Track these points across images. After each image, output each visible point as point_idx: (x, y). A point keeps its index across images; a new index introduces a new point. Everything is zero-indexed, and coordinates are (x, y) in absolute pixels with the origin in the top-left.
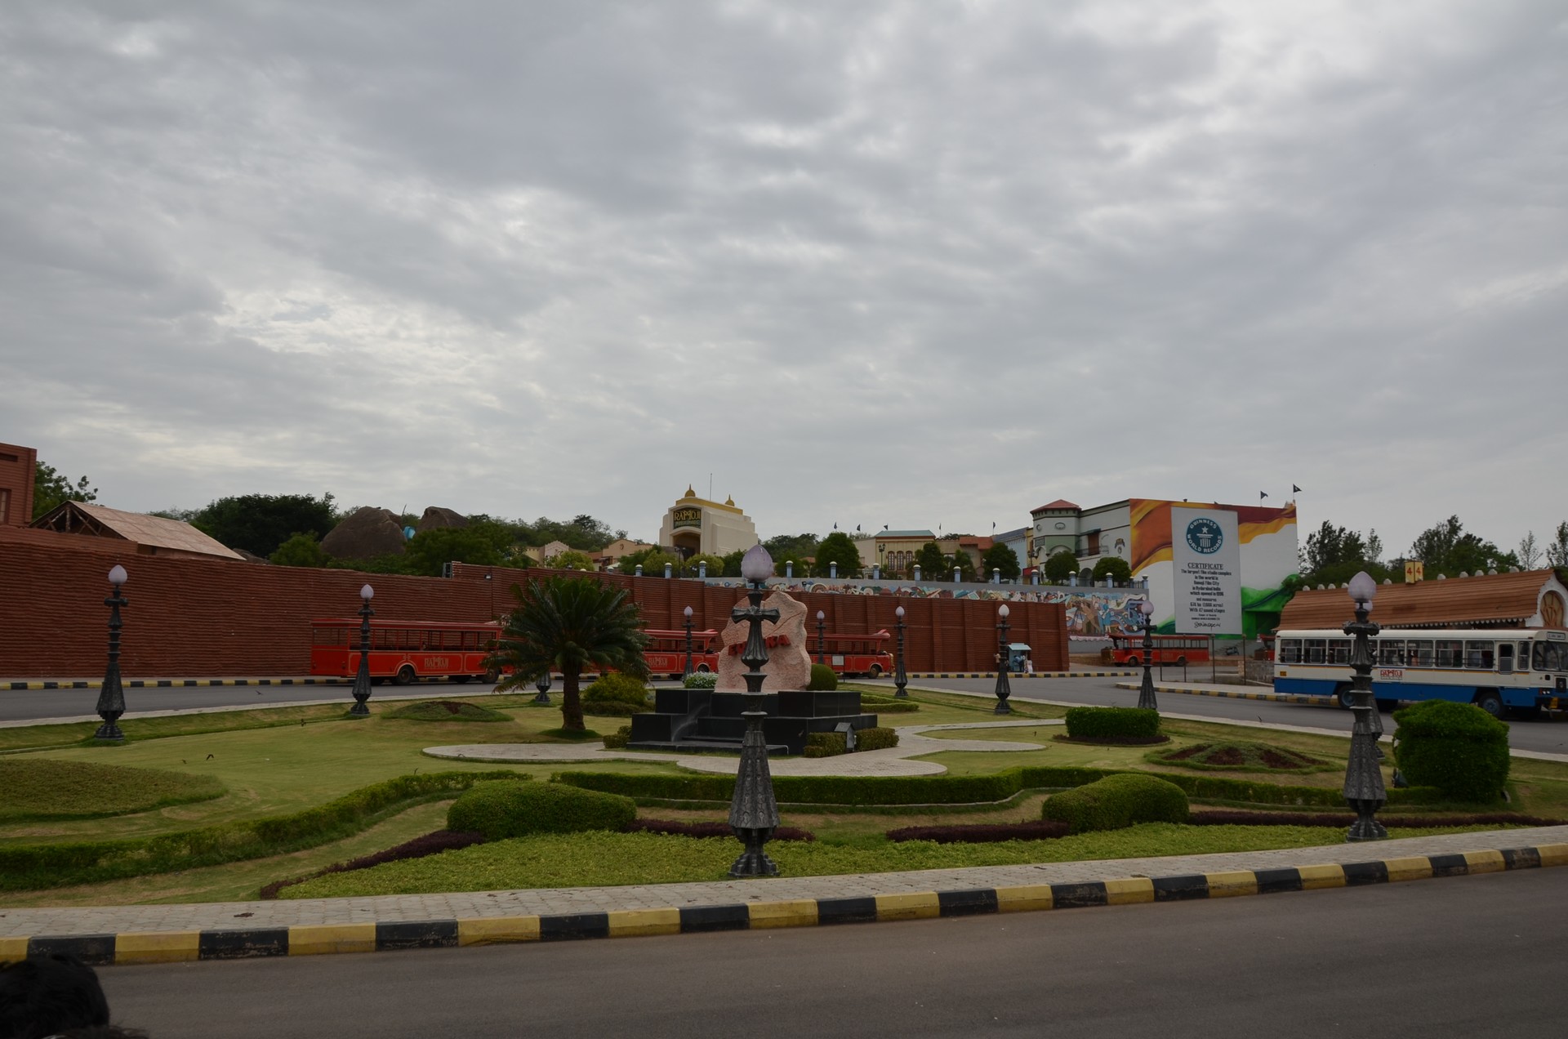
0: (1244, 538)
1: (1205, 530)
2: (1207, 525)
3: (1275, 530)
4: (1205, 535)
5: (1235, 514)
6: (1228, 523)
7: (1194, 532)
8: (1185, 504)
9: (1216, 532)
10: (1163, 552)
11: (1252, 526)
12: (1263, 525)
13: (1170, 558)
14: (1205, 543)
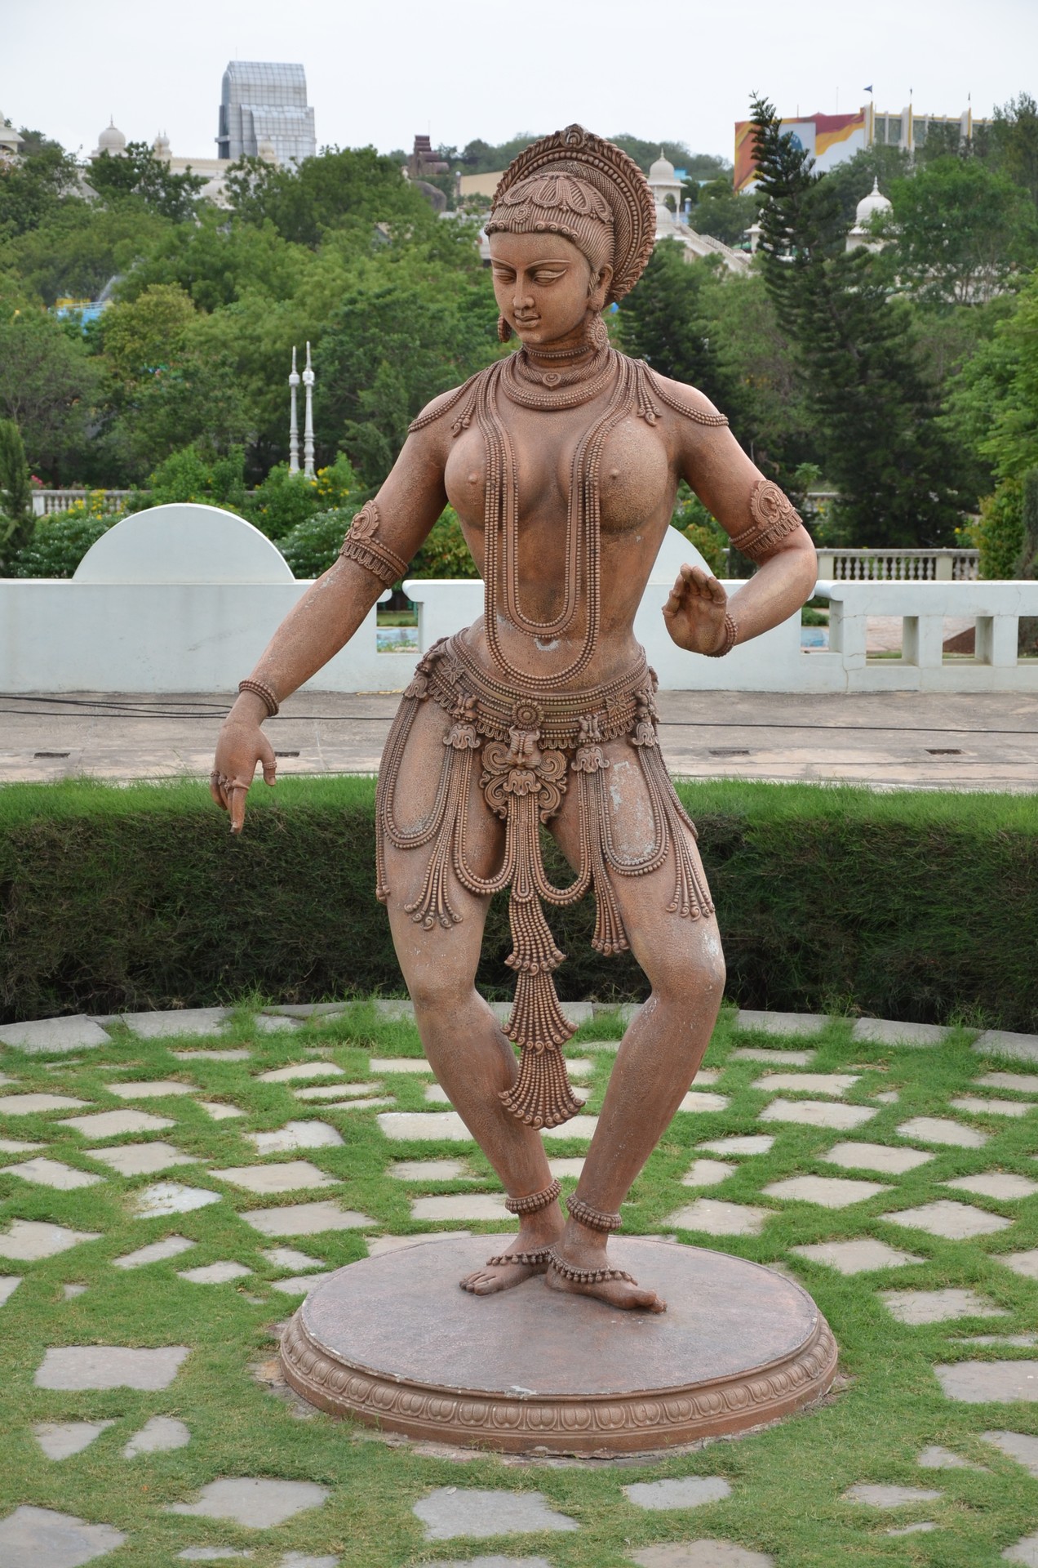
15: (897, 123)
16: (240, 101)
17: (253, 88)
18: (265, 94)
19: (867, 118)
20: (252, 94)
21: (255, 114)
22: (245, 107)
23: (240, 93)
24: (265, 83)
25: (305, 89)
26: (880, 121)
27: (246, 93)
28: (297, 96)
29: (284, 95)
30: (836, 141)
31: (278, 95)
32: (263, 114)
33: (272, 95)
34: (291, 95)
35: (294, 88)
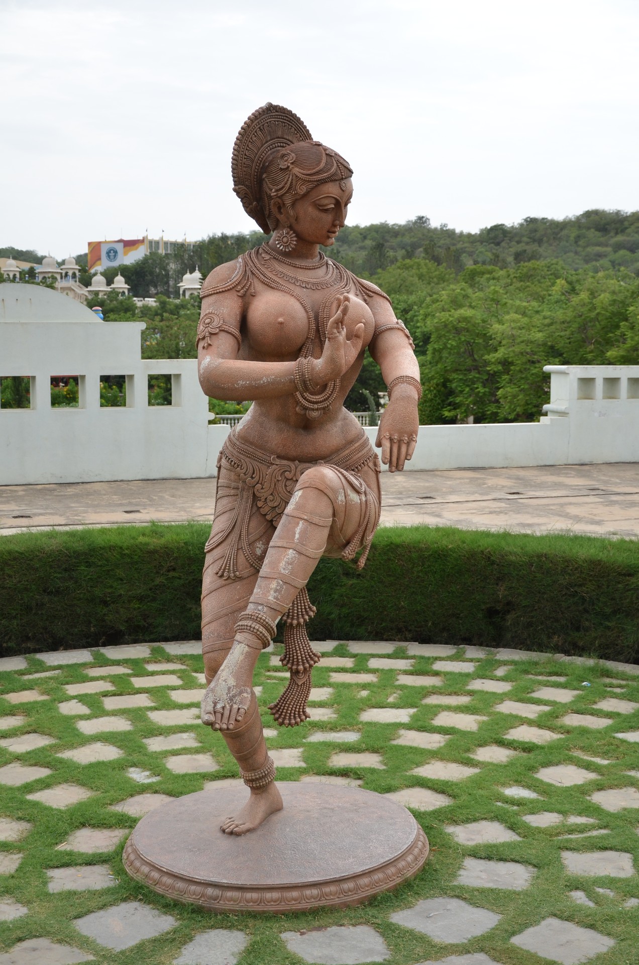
0: (125, 253)
1: (112, 252)
2: (113, 250)
3: (136, 249)
4: (112, 254)
5: (122, 244)
6: (120, 247)
7: (108, 253)
8: (106, 242)
9: (116, 252)
10: (98, 262)
11: (127, 248)
12: (132, 248)
13: (100, 265)
14: (112, 257)
15: (157, 243)
19: (145, 241)
26: (151, 242)
30: (132, 250)
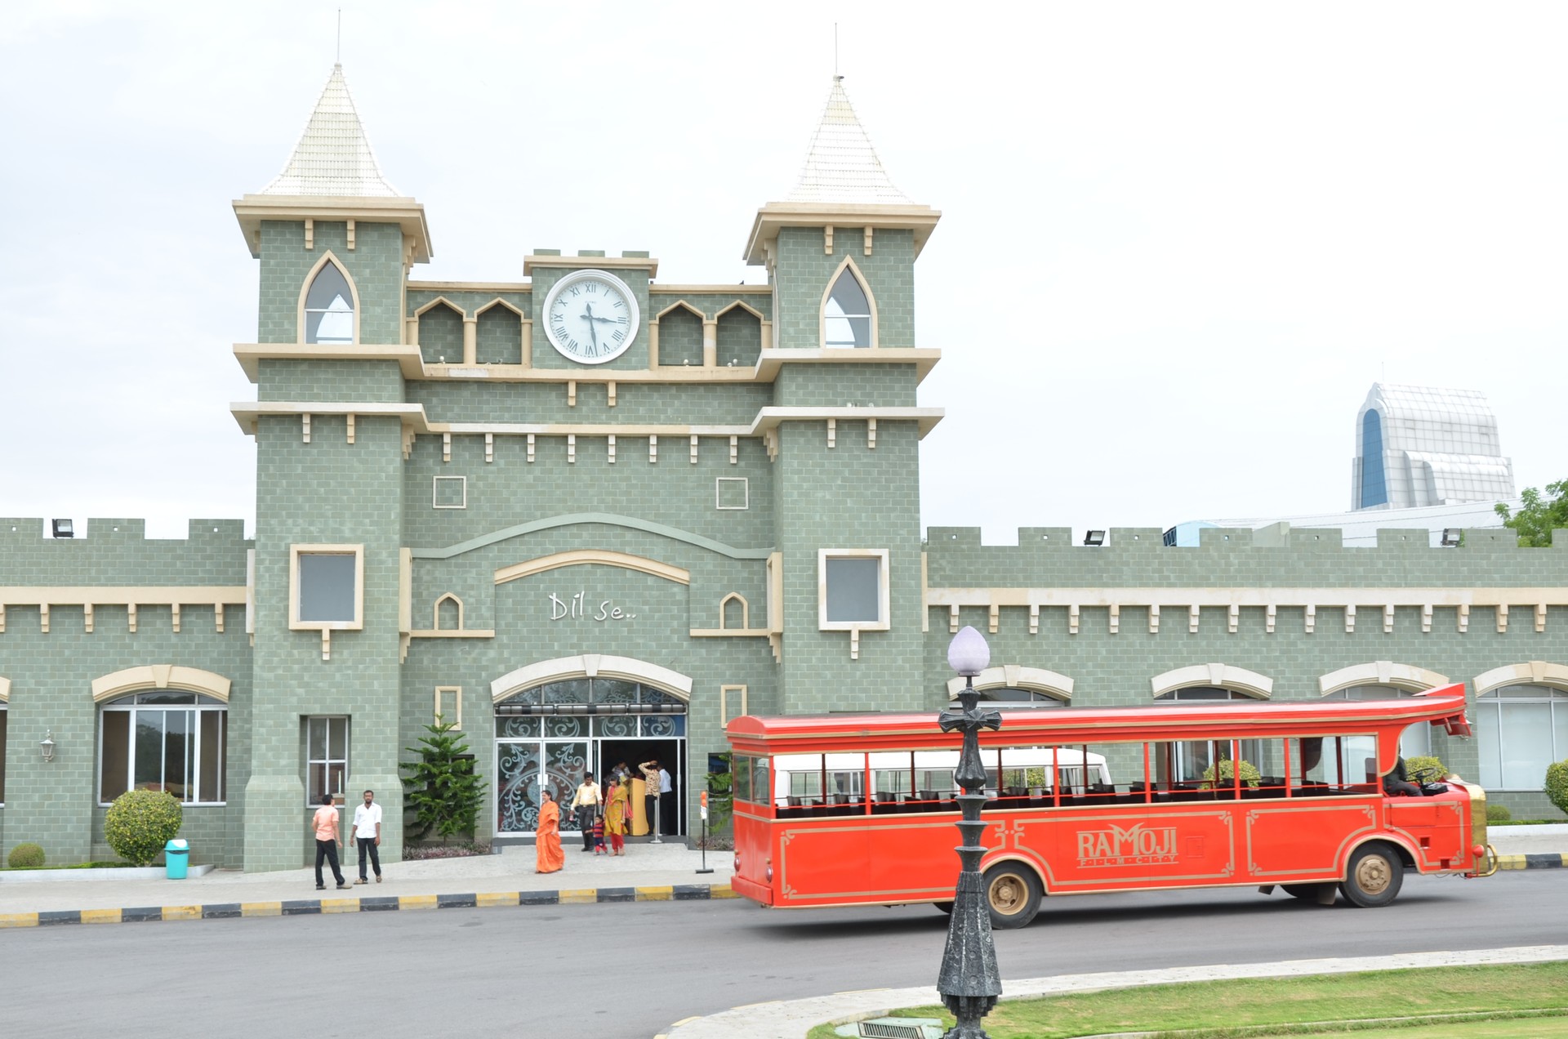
16: (1403, 447)
17: (1419, 425)
18: (1439, 435)
20: (1420, 434)
21: (1435, 467)
22: (1412, 455)
23: (1401, 432)
24: (1437, 417)
25: (1495, 428)
27: (1410, 433)
28: (1485, 439)
29: (1466, 437)
31: (1457, 436)
32: (1447, 468)
33: (1448, 436)
34: (1476, 438)
35: (1480, 427)
